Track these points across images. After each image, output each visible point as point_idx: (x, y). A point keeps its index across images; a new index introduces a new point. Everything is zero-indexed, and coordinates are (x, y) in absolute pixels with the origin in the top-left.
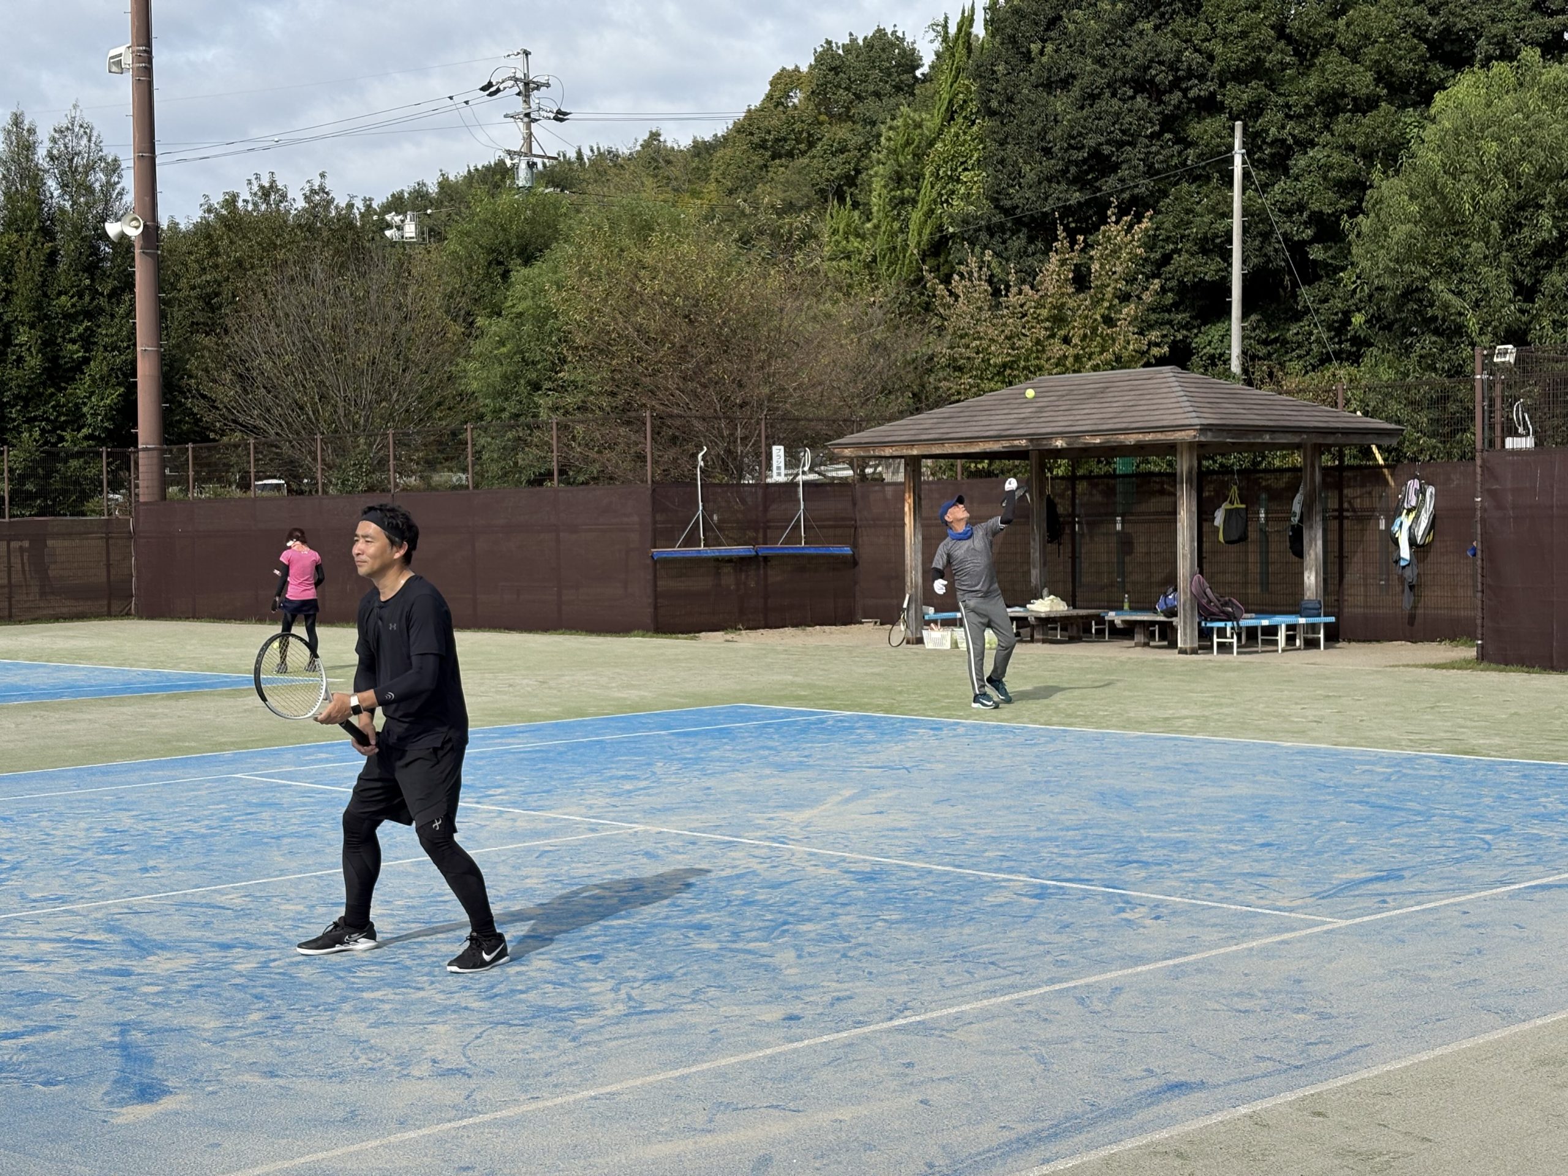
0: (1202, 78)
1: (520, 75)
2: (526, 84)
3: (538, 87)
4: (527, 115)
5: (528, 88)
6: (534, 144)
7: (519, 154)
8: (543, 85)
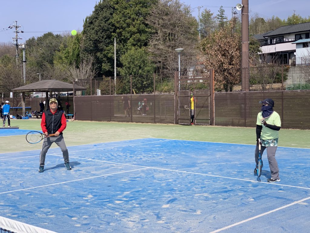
4: (16, 32)
7: (15, 38)
8: (20, 27)
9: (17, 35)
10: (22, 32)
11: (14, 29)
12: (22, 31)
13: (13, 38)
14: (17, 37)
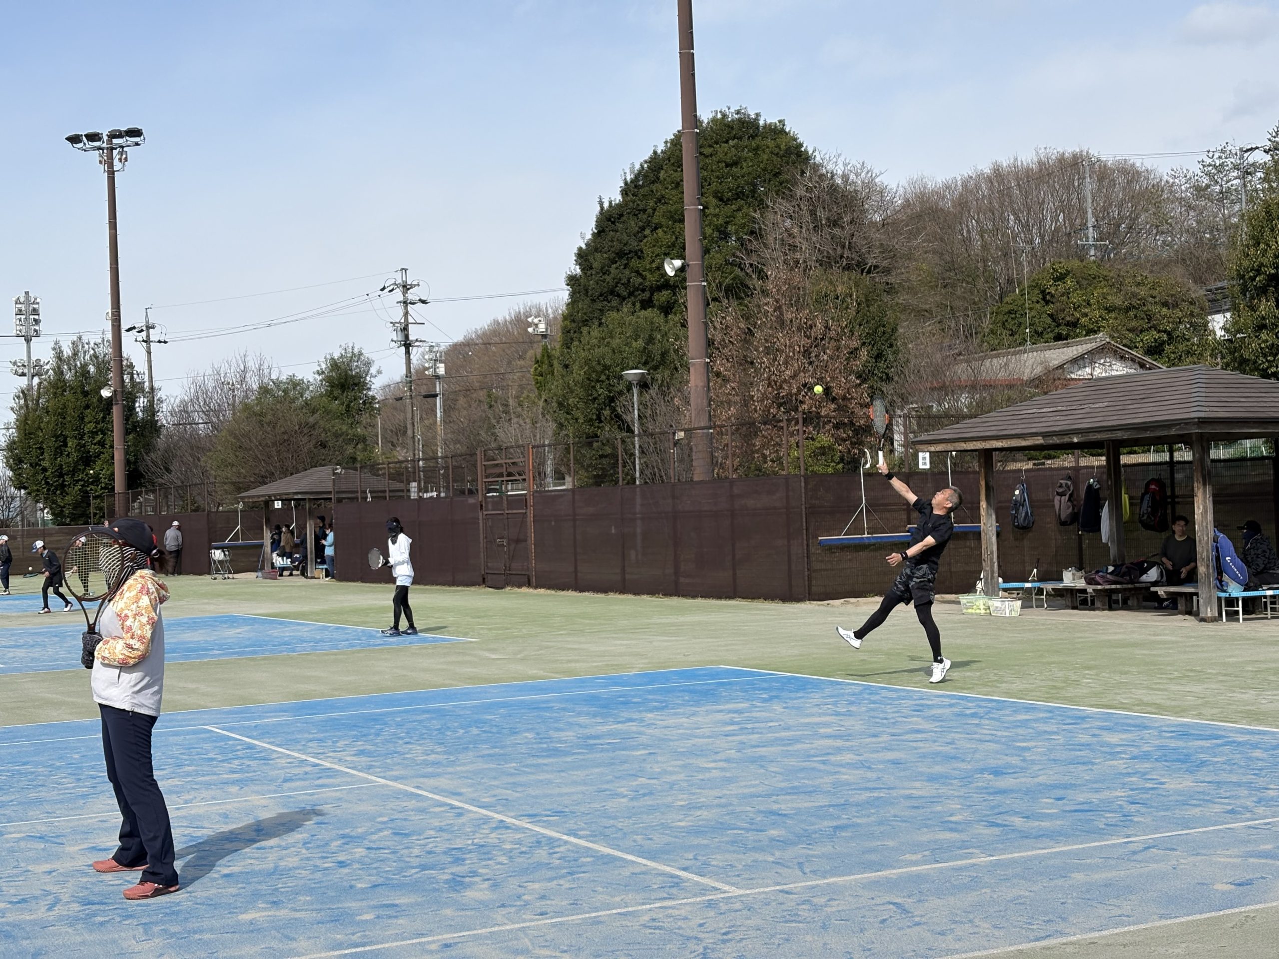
0: (643, 290)
1: (399, 281)
2: (404, 286)
3: (412, 286)
4: (405, 302)
5: (406, 287)
6: (410, 317)
7: (400, 323)
8: (415, 285)
9: (406, 314)
10: (424, 302)
11: (398, 295)
12: (423, 298)
13: (393, 324)
14: (406, 319)
